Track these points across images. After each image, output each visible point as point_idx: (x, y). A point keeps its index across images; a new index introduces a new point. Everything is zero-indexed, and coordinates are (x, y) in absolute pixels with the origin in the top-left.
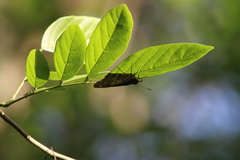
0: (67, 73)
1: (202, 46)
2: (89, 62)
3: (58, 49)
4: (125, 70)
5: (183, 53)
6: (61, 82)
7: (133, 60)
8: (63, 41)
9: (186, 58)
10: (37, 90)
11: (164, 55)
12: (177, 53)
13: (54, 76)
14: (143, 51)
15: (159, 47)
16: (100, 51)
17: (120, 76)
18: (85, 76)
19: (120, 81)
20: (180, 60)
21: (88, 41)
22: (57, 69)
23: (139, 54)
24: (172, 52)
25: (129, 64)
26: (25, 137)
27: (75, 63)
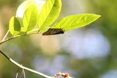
0: (29, 28)
1: (95, 15)
2: (40, 23)
3: (25, 16)
4: (58, 26)
5: (86, 19)
6: (26, 32)
7: (62, 22)
8: (27, 12)
9: (87, 21)
10: (15, 36)
11: (76, 19)
12: (83, 19)
13: (23, 30)
14: (66, 17)
15: (74, 15)
16: (45, 17)
17: (55, 29)
18: (38, 29)
19: (55, 32)
20: (84, 22)
22: (24, 26)
23: (64, 19)
24: (81, 18)
25: (59, 24)
27: (33, 23)
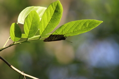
0: (30, 35)
1: (97, 21)
2: (41, 29)
3: (26, 23)
4: (59, 33)
5: (88, 24)
6: (27, 39)
7: (63, 28)
8: (28, 19)
9: (89, 27)
10: (15, 43)
11: (78, 25)
12: (85, 24)
13: (24, 36)
14: (68, 23)
15: (76, 21)
16: (47, 23)
17: (56, 36)
18: (39, 36)
19: (56, 38)
20: (86, 28)
21: (41, 19)
22: (25, 32)
23: (66, 25)
24: (82, 24)
25: (61, 30)
26: (10, 66)
27: (34, 29)
